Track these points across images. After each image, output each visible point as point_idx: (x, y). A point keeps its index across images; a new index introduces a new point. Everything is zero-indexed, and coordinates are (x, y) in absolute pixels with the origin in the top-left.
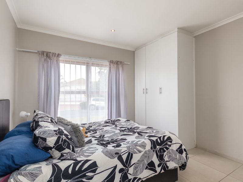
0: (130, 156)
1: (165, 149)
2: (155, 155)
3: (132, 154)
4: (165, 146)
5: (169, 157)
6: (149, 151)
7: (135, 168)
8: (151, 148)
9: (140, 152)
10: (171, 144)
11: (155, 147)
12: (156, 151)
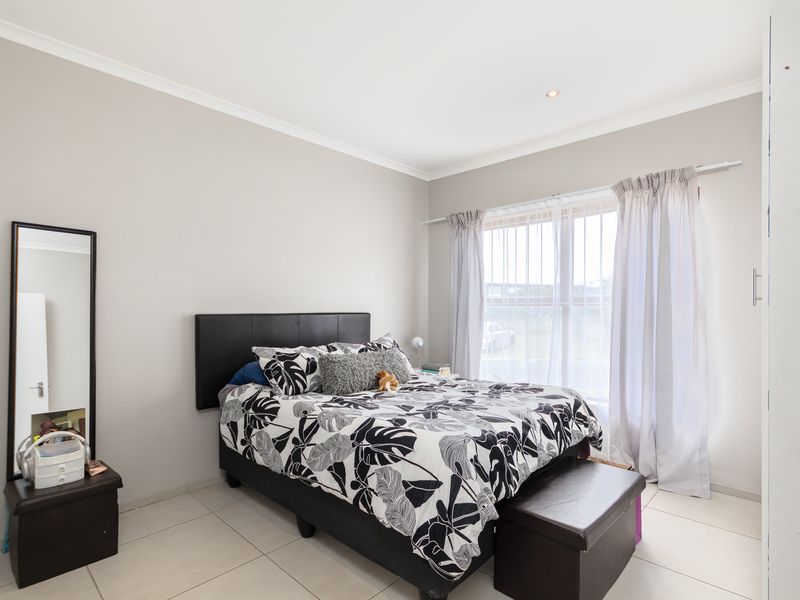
0: (315, 427)
1: (376, 457)
2: (352, 456)
3: (318, 426)
4: (381, 451)
5: (380, 484)
6: (343, 437)
7: (314, 454)
8: (352, 437)
9: (331, 430)
10: (402, 456)
11: (360, 440)
12: (358, 448)
